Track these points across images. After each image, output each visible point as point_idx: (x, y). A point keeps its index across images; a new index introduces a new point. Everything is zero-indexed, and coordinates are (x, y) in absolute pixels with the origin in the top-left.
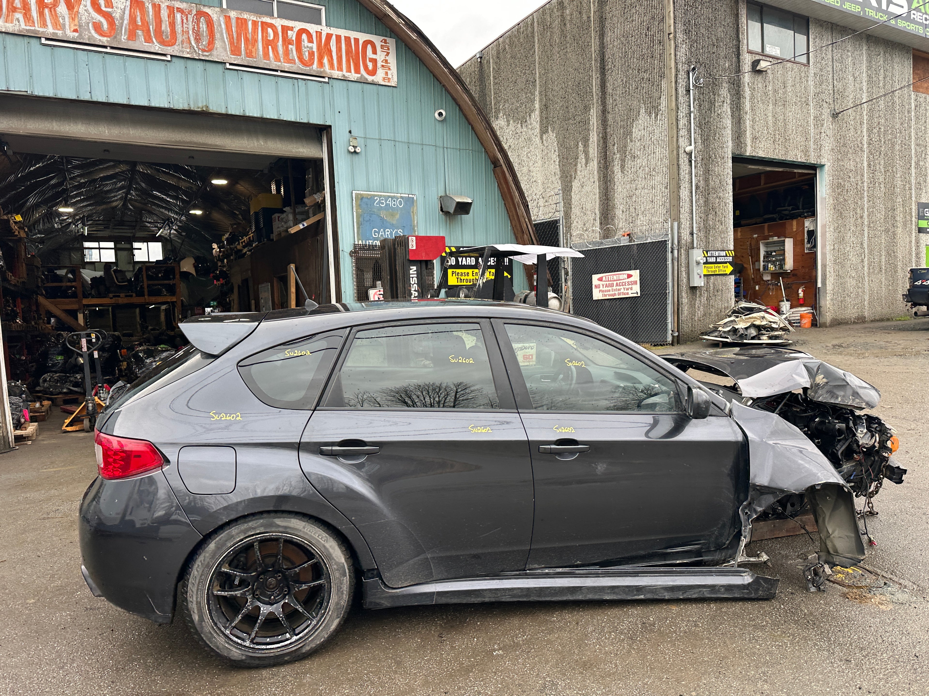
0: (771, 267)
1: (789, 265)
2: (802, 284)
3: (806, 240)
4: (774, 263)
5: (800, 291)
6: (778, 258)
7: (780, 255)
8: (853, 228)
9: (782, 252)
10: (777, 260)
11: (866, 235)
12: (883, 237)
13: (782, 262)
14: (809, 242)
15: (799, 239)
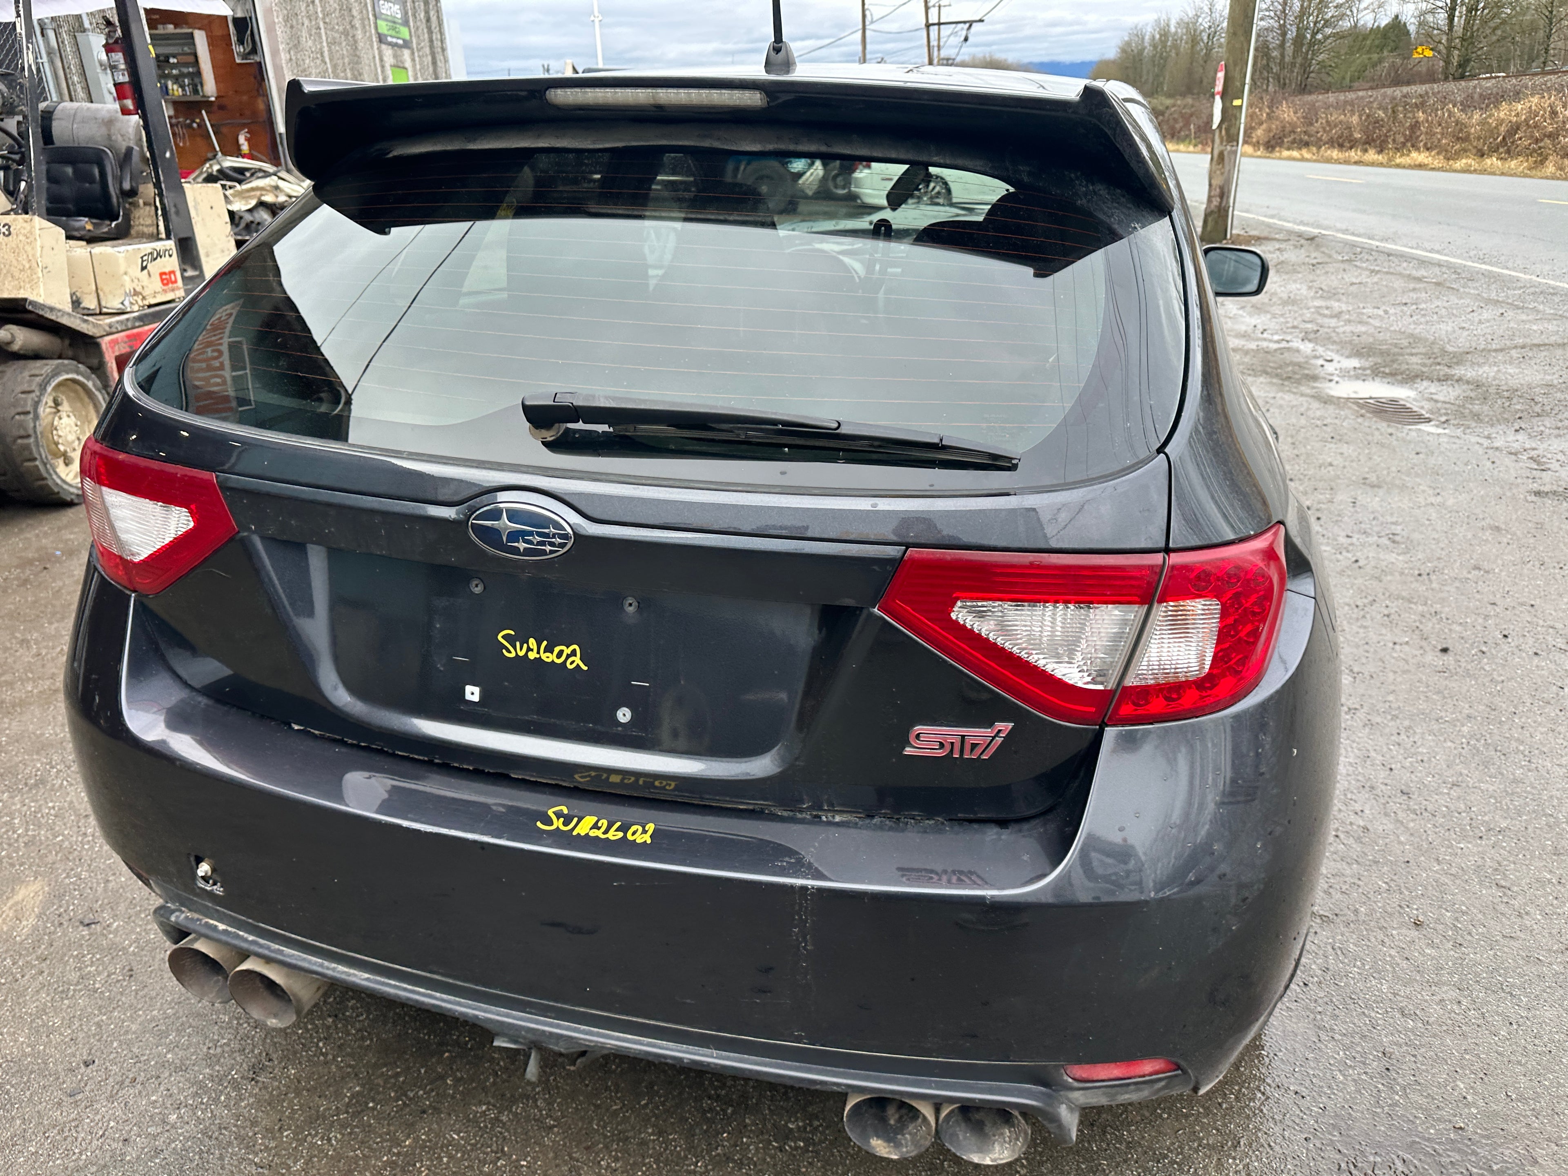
0: (175, 90)
1: (210, 87)
2: (243, 126)
3: (234, 39)
4: (176, 79)
5: (242, 139)
6: (185, 70)
7: (186, 65)
8: (306, 22)
9: (191, 59)
10: (183, 75)
11: (324, 38)
12: (344, 44)
13: (197, 80)
14: (241, 41)
15: (218, 32)
